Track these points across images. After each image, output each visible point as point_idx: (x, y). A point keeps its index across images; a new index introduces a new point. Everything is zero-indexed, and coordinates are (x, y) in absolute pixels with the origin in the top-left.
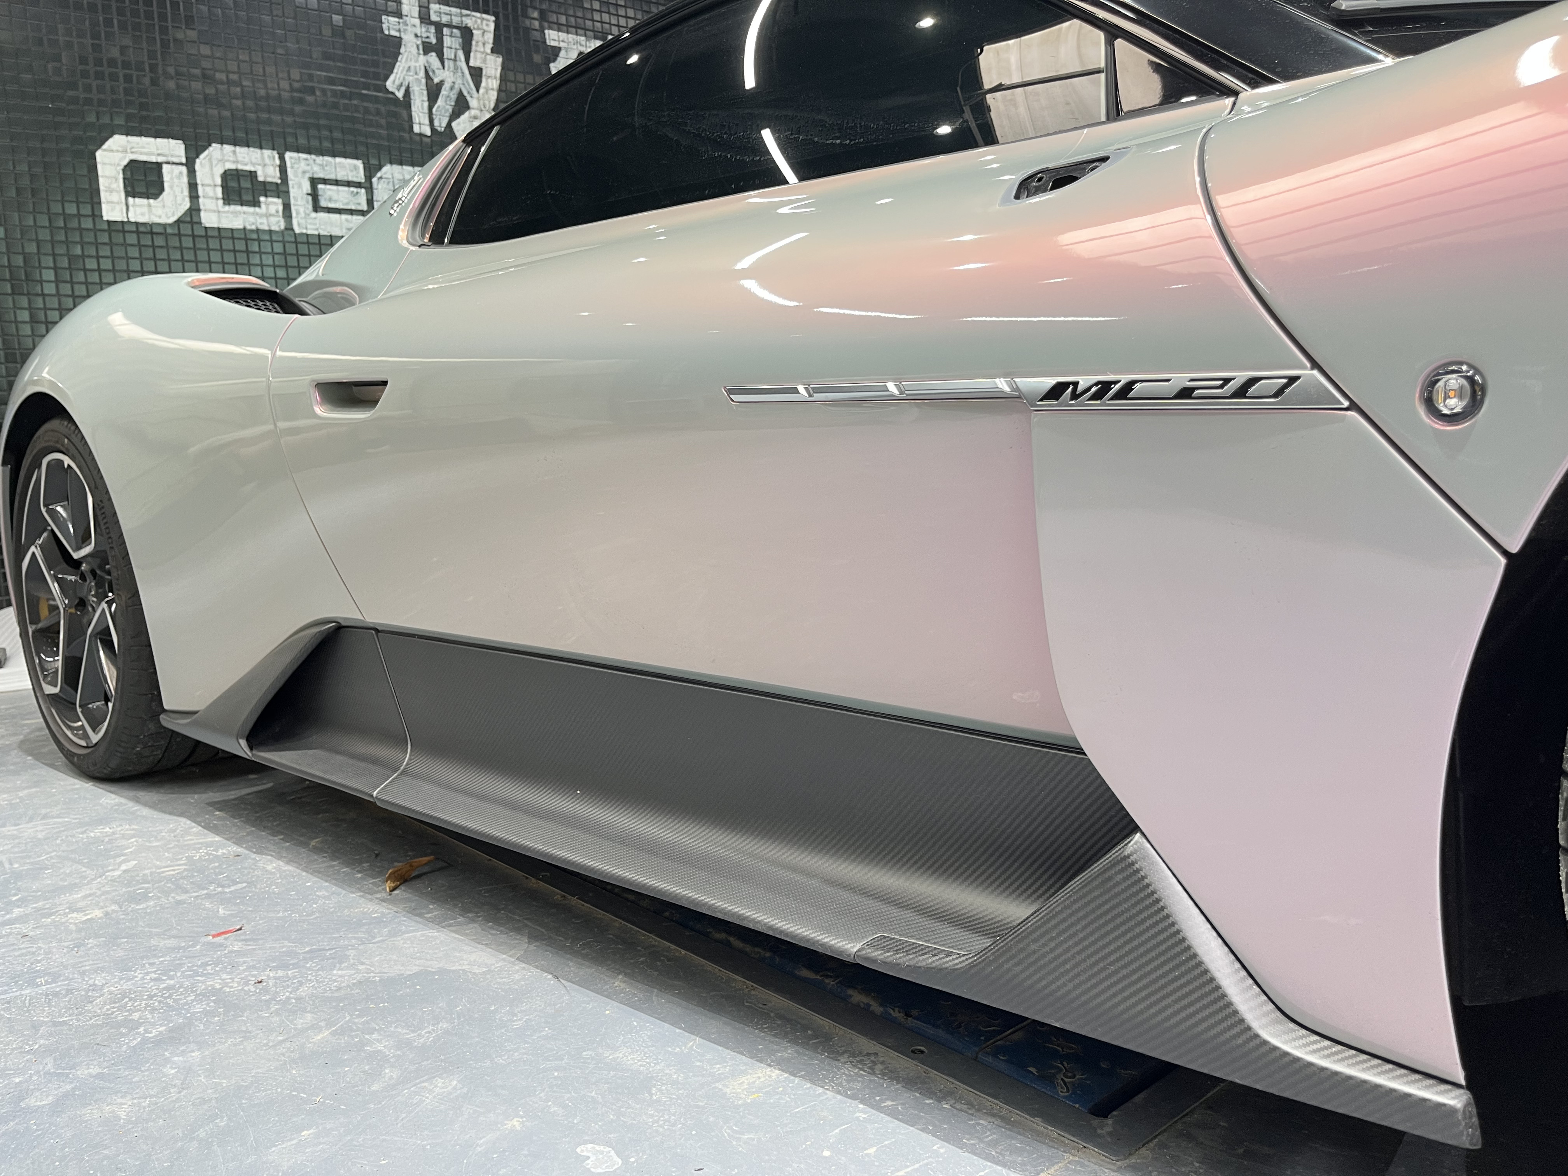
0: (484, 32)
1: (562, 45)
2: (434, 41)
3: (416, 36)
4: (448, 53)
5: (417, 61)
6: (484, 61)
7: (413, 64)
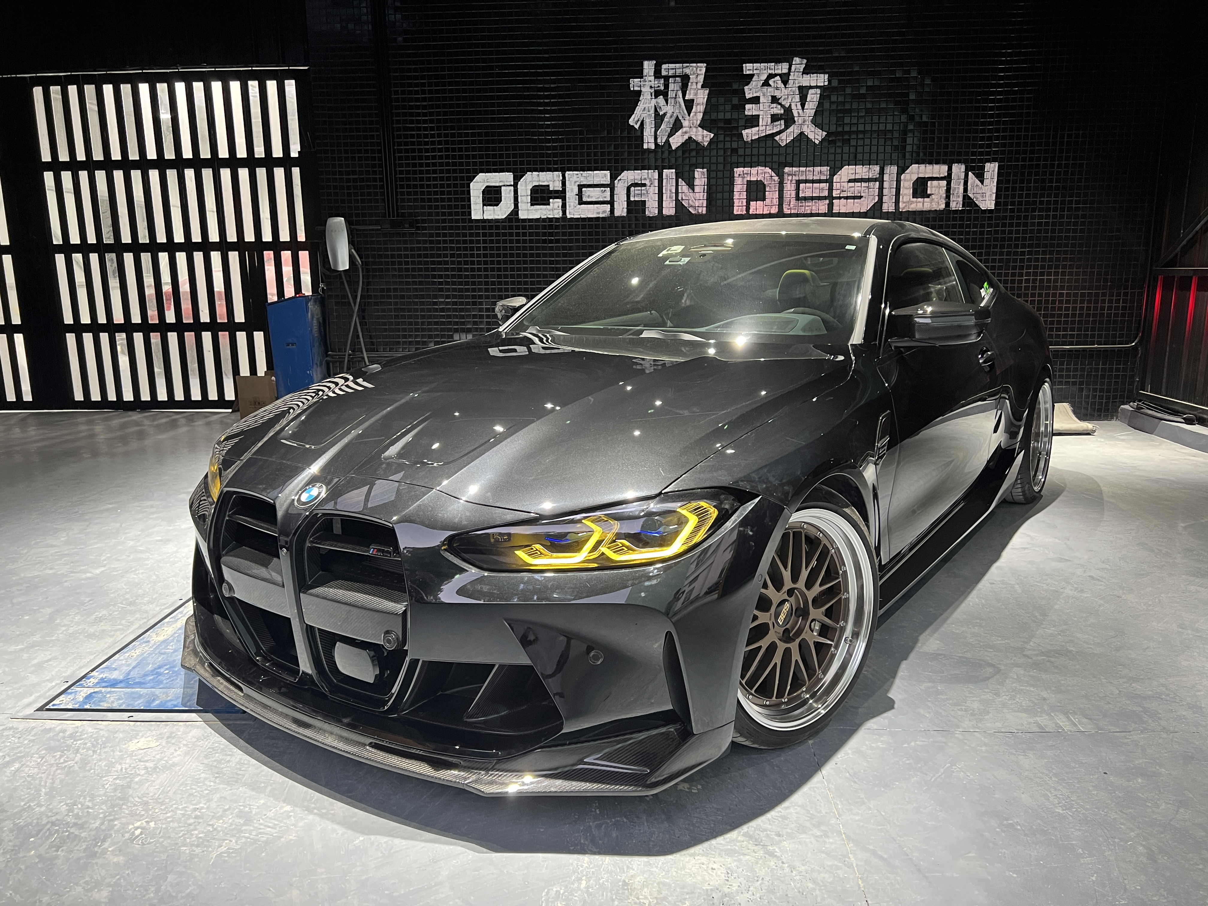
0: (698, 76)
1: (755, 72)
2: (662, 88)
3: (651, 87)
4: (671, 94)
5: (650, 103)
6: (696, 94)
7: (647, 106)
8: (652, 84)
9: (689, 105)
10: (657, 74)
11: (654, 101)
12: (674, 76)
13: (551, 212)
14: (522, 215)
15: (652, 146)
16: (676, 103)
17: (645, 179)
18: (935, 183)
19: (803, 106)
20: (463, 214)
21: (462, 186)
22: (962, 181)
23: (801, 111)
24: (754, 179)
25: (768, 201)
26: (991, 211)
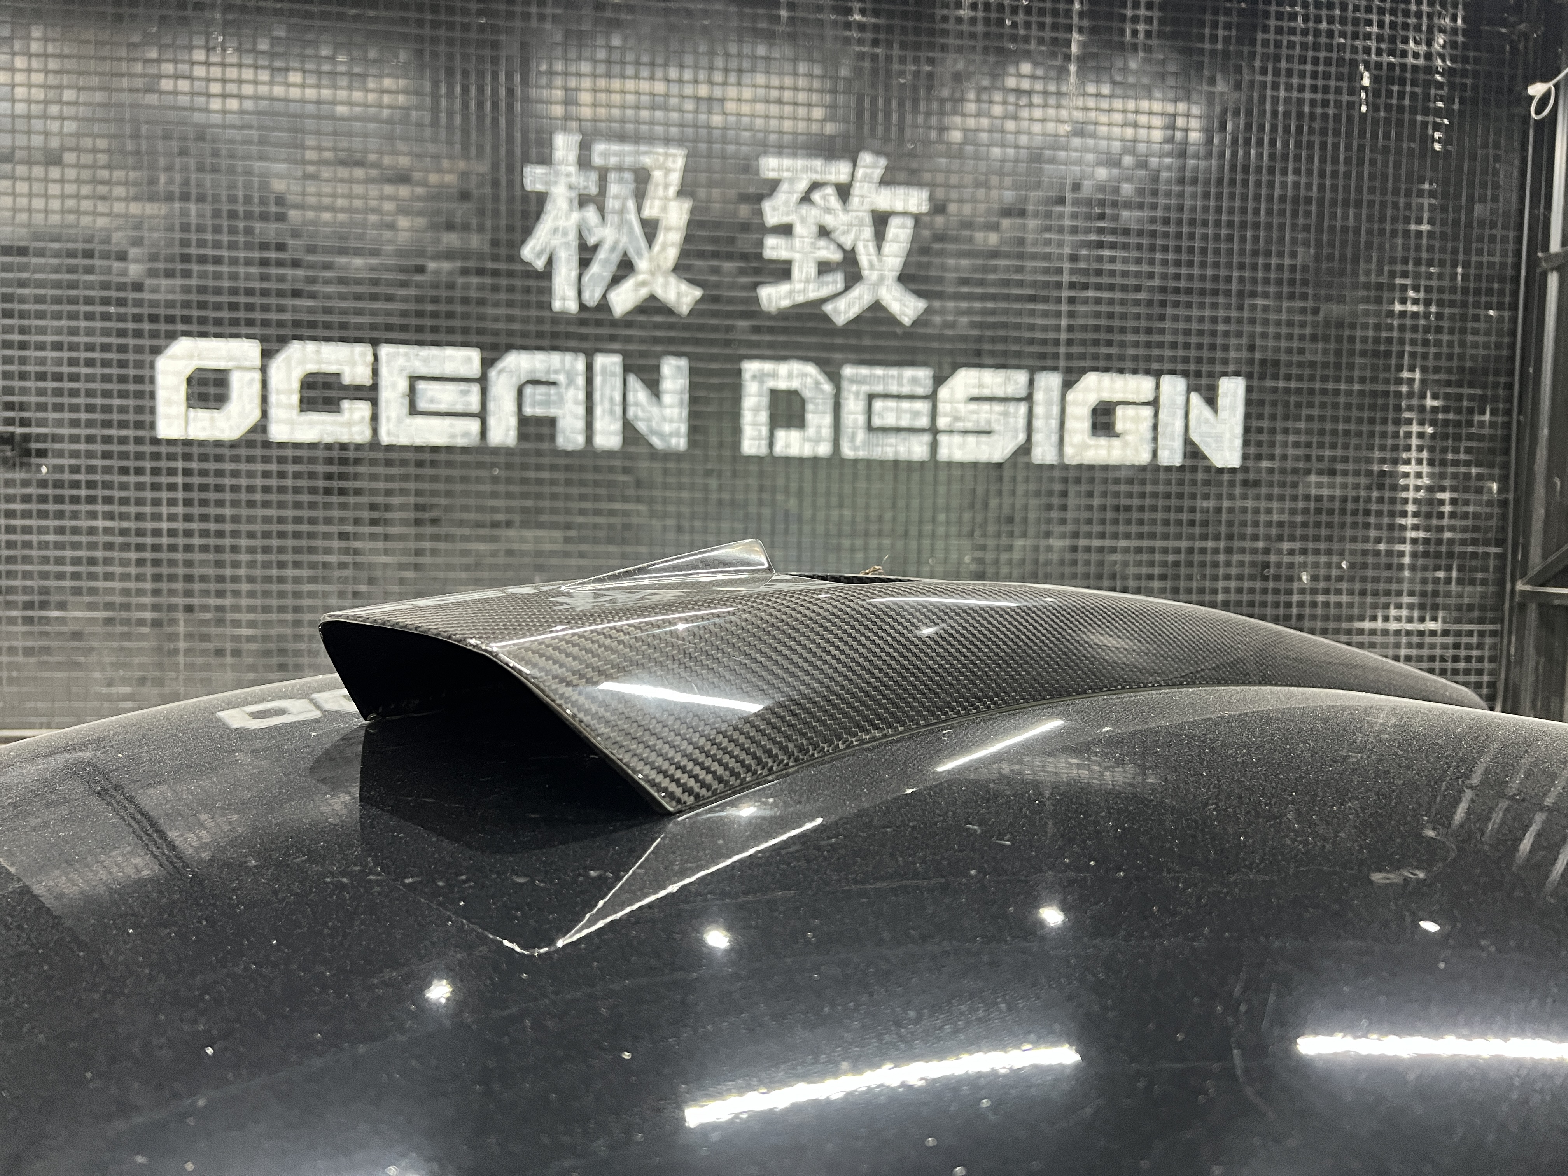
0: (668, 171)
1: (786, 174)
2: (594, 190)
3: (570, 187)
4: (612, 204)
5: (568, 218)
6: (664, 209)
7: (562, 223)
8: (573, 180)
9: (650, 229)
10: (584, 162)
11: (575, 216)
12: (620, 169)
13: (345, 430)
14: (278, 432)
15: (572, 306)
16: (623, 223)
17: (556, 372)
18: (1130, 411)
19: (879, 248)
20: (139, 425)
21: (139, 365)
22: (1180, 413)
23: (875, 258)
24: (782, 385)
25: (811, 431)
26: (1233, 471)
